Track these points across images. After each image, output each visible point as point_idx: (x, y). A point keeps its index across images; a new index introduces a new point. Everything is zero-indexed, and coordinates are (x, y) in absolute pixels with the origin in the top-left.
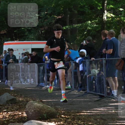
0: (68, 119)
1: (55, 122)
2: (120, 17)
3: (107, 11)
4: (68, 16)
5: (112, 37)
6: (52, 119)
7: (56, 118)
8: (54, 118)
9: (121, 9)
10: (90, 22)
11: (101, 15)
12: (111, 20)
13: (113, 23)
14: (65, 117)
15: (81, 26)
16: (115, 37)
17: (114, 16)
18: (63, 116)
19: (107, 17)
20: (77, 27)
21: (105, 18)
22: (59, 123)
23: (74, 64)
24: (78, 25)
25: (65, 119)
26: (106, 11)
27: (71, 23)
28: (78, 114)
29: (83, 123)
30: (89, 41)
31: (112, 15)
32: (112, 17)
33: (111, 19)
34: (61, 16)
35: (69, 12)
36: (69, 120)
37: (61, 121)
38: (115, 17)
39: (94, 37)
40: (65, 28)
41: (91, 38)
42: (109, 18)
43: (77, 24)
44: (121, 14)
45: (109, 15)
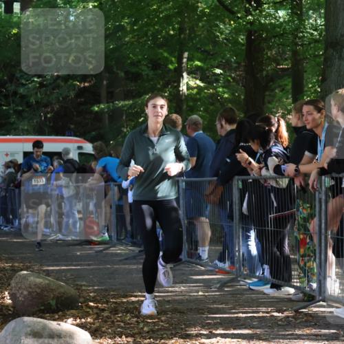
0: (103, 310)
1: (75, 318)
2: (215, 88)
3: (188, 74)
4: (105, 82)
5: (196, 130)
6: (68, 310)
7: (77, 308)
8: (72, 309)
9: (218, 71)
11: (174, 82)
12: (197, 93)
13: (199, 100)
14: (97, 307)
15: (131, 106)
16: (201, 132)
17: (202, 85)
18: (92, 304)
19: (189, 88)
20: (123, 106)
21: (183, 88)
22: (83, 320)
23: (116, 188)
24: (127, 102)
25: (95, 311)
26: (185, 75)
27: (111, 97)
28: (125, 300)
29: (135, 319)
31: (198, 82)
32: (198, 87)
33: (195, 91)
34: (90, 82)
35: (107, 75)
36: (106, 314)
37: (87, 315)
38: (205, 88)
40: (96, 109)
42: (192, 88)
43: (124, 99)
44: (217, 81)
45: (192, 83)
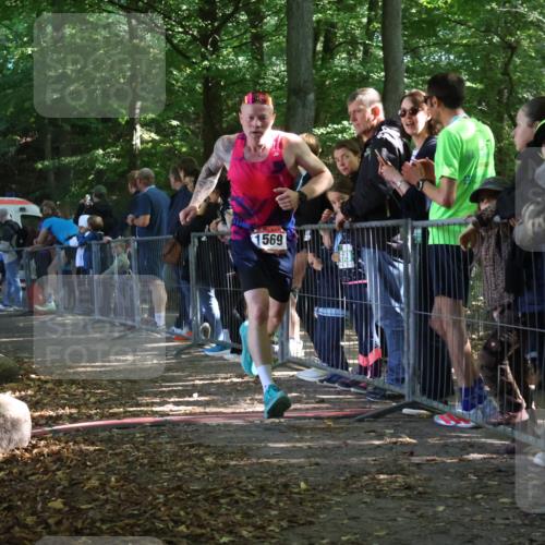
0: (46, 382)
1: (14, 391)
2: (172, 142)
3: (142, 126)
4: (49, 136)
6: (6, 383)
7: (17, 381)
8: (11, 382)
9: (175, 123)
10: (101, 152)
11: (127, 135)
12: (152, 147)
13: (155, 154)
14: (39, 379)
15: (79, 161)
16: (153, 186)
17: (157, 138)
18: (33, 376)
19: (142, 142)
20: (70, 163)
21: (137, 141)
22: (23, 393)
24: (74, 159)
25: (37, 383)
26: (138, 127)
27: (57, 153)
29: (81, 390)
30: (99, 195)
31: (153, 135)
32: (153, 141)
33: (150, 144)
34: (32, 137)
35: (51, 128)
36: (49, 386)
37: (29, 387)
38: (161, 141)
39: (112, 187)
40: (40, 166)
41: (103, 189)
42: (147, 142)
43: (71, 156)
44: (174, 134)
45: (147, 136)
